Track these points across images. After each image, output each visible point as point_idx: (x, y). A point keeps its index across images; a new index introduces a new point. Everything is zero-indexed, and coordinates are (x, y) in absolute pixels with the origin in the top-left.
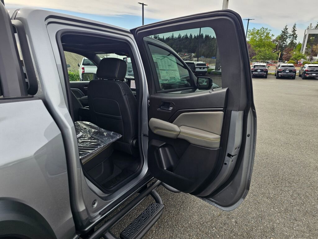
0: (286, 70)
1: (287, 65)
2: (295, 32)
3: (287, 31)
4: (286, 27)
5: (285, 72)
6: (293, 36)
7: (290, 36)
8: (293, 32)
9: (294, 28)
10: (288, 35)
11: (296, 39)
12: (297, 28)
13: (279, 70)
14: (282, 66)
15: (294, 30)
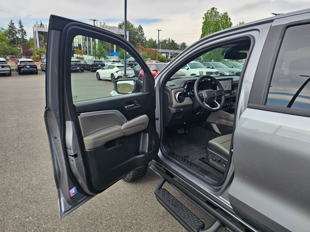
0: (26, 65)
1: (26, 61)
2: (23, 28)
3: (14, 26)
4: (12, 22)
5: (26, 68)
6: (22, 31)
7: (18, 31)
8: (20, 27)
9: (20, 24)
10: (16, 31)
11: (26, 35)
12: (23, 24)
13: (19, 65)
14: (21, 62)
15: (21, 26)
